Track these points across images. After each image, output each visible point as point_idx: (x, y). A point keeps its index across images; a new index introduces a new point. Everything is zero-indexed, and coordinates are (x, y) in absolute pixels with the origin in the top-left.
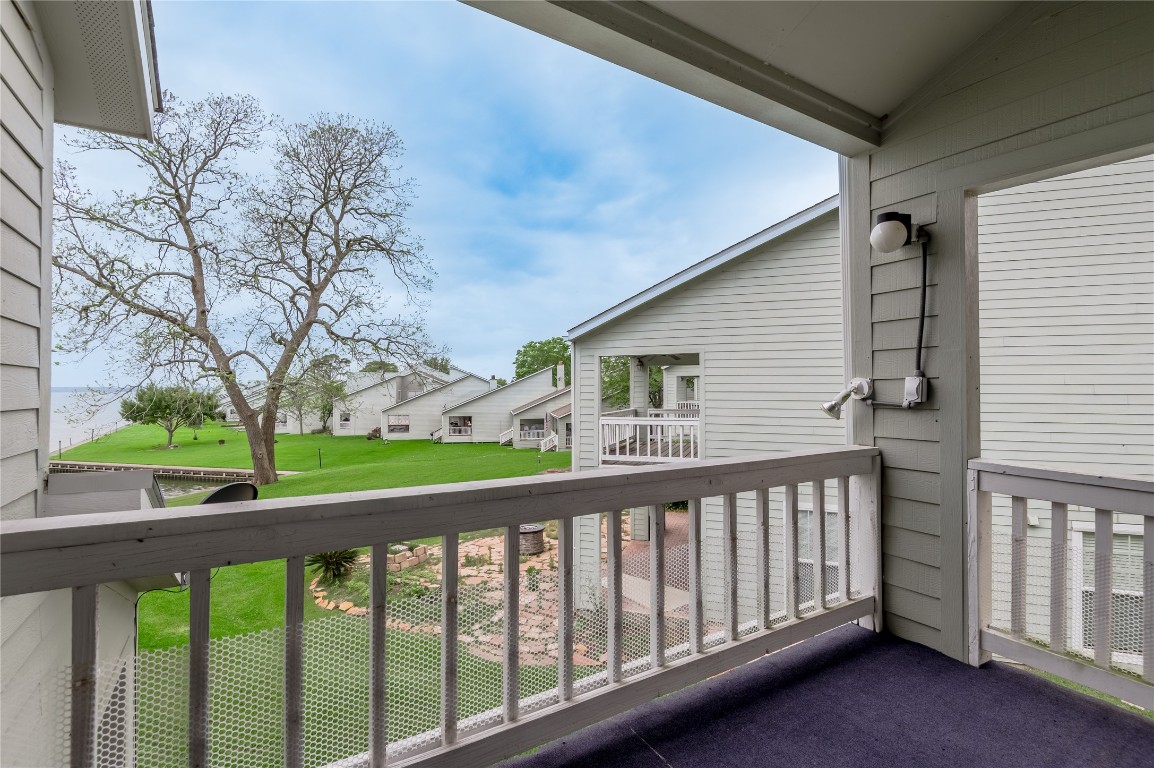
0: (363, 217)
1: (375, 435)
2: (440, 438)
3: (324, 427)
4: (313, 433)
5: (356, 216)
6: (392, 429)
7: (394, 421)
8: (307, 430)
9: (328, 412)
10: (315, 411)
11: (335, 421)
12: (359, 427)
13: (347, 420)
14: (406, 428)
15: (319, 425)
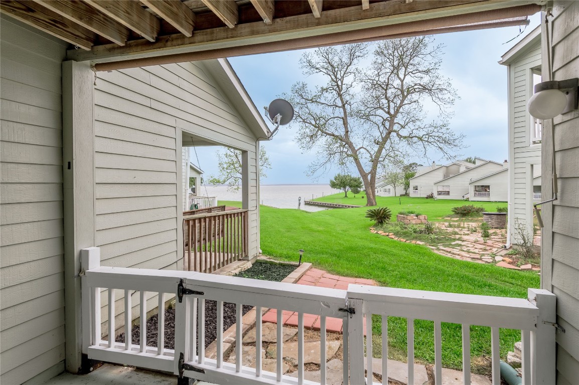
0: (416, 75)
1: (431, 197)
2: (468, 198)
3: (406, 193)
4: (401, 196)
5: (413, 75)
6: (440, 193)
7: (441, 189)
8: (398, 195)
9: (407, 186)
10: (401, 185)
11: (411, 190)
12: (423, 193)
13: (417, 189)
14: (448, 193)
15: (404, 192)
